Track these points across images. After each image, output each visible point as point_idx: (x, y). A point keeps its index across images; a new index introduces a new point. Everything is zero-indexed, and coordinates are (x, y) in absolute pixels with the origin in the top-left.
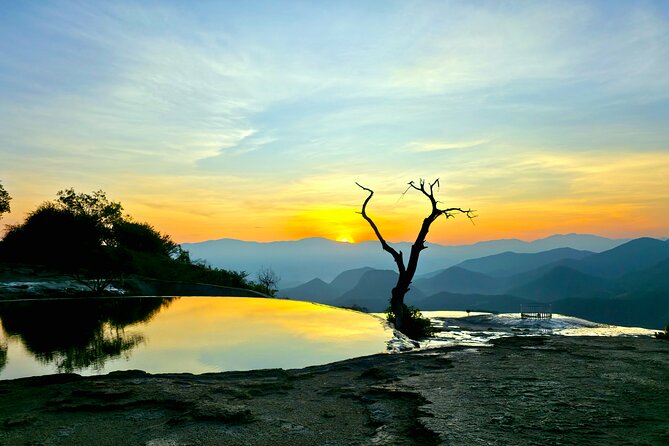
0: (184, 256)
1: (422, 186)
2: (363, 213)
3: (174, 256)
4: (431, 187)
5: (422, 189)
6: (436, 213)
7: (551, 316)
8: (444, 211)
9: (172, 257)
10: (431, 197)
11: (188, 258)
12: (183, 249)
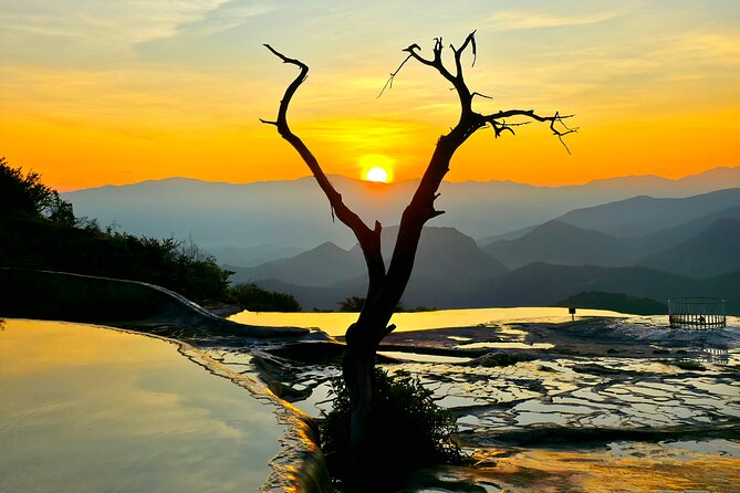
0: (64, 211)
1: (438, 53)
2: (282, 125)
3: (46, 213)
4: (458, 55)
5: (437, 63)
6: (471, 122)
7: (724, 322)
8: (491, 119)
9: (43, 213)
10: (458, 82)
11: (70, 214)
12: (62, 198)
